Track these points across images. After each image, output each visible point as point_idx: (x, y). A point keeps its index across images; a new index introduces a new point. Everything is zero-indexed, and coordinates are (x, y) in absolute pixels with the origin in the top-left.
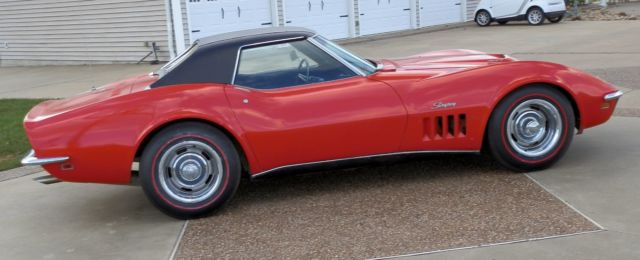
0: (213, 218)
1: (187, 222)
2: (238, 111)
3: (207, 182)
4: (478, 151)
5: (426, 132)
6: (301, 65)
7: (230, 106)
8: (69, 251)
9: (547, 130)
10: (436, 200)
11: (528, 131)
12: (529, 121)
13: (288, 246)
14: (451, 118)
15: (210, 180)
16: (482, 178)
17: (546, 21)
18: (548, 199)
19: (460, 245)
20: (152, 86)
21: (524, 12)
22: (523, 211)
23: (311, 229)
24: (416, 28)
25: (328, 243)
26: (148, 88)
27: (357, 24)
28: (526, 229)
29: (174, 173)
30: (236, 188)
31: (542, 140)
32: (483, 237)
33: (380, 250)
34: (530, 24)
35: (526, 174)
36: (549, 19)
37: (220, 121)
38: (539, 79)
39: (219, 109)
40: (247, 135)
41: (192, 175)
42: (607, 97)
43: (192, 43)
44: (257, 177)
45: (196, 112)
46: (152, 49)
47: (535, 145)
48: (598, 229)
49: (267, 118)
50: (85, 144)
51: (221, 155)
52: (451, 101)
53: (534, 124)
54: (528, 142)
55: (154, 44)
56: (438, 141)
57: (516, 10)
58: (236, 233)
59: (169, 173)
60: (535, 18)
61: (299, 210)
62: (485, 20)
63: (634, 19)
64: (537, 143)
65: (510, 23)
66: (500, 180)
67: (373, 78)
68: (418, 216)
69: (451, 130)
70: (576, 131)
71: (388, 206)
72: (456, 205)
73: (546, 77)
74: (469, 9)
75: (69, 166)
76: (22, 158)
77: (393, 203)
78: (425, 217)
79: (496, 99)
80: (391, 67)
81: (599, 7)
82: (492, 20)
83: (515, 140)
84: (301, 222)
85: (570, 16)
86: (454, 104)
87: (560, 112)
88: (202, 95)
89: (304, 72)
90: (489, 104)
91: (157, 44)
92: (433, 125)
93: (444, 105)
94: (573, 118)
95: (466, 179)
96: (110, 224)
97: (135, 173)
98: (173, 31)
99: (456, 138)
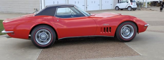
0: (48, 49)
1: (42, 49)
2: (56, 23)
3: (47, 40)
4: (113, 36)
5: (101, 31)
6: (72, 14)
7: (54, 22)
8: (12, 54)
9: (130, 32)
10: (103, 47)
11: (126, 32)
12: (126, 30)
13: (66, 56)
14: (107, 28)
15: (48, 39)
16: (114, 43)
17: (132, 10)
18: (129, 48)
19: (108, 57)
20: (35, 16)
21: (127, 7)
22: (123, 50)
23: (72, 52)
24: (101, 9)
25: (76, 56)
26: (34, 16)
27: (87, 8)
28: (124, 55)
29: (39, 37)
30: (54, 42)
31: (129, 35)
32: (113, 56)
33: (88, 57)
34: (128, 10)
35: (125, 43)
36: (133, 9)
37: (51, 25)
38: (129, 20)
39: (52, 22)
40: (58, 29)
41: (44, 38)
42: (145, 25)
43: (46, 6)
44: (60, 39)
45: (46, 22)
46: (36, 10)
47: (127, 36)
48: (141, 55)
49: (62, 25)
50: (18, 29)
51: (51, 33)
52: (108, 24)
53: (127, 31)
54: (125, 35)
55: (36, 9)
56: (104, 33)
57: (125, 7)
58: (54, 52)
59: (38, 37)
60: (129, 9)
61: (69, 48)
62: (117, 9)
63: (153, 11)
64: (128, 35)
65: (123, 10)
66: (118, 44)
67: (89, 17)
68: (98, 51)
69: (107, 31)
70: (137, 33)
71: (91, 48)
72: (107, 49)
73: (131, 20)
74: (114, 6)
75: (13, 34)
76: (2, 31)
77: (92, 48)
78: (100, 51)
79: (118, 24)
80: (94, 15)
81: (145, 8)
82: (119, 9)
83: (123, 34)
84: (69, 50)
85: (138, 9)
86: (108, 25)
87: (134, 28)
88: (47, 19)
89: (73, 15)
90: (117, 25)
91: (37, 9)
92: (103, 29)
93: (106, 25)
94: (137, 30)
95: (110, 43)
96: (23, 49)
97: (30, 37)
98: (41, 6)
99: (108, 33)
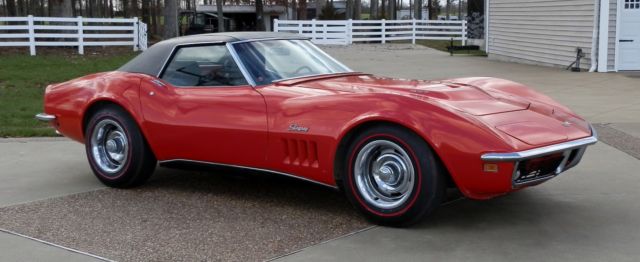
4: (335, 187)
7: (139, 97)
40: (145, 124)
52: (304, 126)
56: (296, 166)
79: (342, 131)
92: (290, 147)
93: (298, 128)
98: (598, 38)
99: (310, 167)
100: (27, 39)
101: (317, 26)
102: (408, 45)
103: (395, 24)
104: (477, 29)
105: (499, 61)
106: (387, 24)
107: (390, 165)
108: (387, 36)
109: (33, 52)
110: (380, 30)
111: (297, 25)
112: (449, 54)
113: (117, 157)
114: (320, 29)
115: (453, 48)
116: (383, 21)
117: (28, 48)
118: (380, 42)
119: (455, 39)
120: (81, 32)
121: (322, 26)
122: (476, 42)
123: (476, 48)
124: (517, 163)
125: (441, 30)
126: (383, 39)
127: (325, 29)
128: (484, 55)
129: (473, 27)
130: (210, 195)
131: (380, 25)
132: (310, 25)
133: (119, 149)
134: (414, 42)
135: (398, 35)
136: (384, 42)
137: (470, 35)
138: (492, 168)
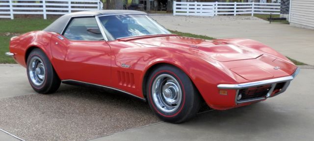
5: (120, 79)
7: (51, 45)
51: (45, 67)
56: (125, 86)
92: (121, 76)
93: (125, 65)
99: (131, 87)
100: (42, 11)
101: (198, 5)
102: (248, 17)
103: (247, 5)
104: (285, 9)
105: (295, 27)
106: (237, 5)
107: (170, 88)
108: (237, 11)
109: (45, 17)
110: (233, 8)
111: (186, 5)
112: (269, 22)
113: (41, 77)
114: (199, 7)
115: (272, 19)
116: (235, 3)
117: (42, 15)
118: (233, 15)
119: (272, 13)
120: (70, 7)
121: (200, 5)
122: (285, 16)
123: (285, 19)
124: (238, 91)
125: (272, 9)
126: (235, 13)
127: (201, 7)
128: (288, 23)
129: (284, 7)
130: (87, 100)
131: (233, 5)
132: (194, 5)
133: (42, 73)
134: (252, 15)
135: (247, 11)
136: (235, 15)
137: (282, 12)
138: (224, 93)
